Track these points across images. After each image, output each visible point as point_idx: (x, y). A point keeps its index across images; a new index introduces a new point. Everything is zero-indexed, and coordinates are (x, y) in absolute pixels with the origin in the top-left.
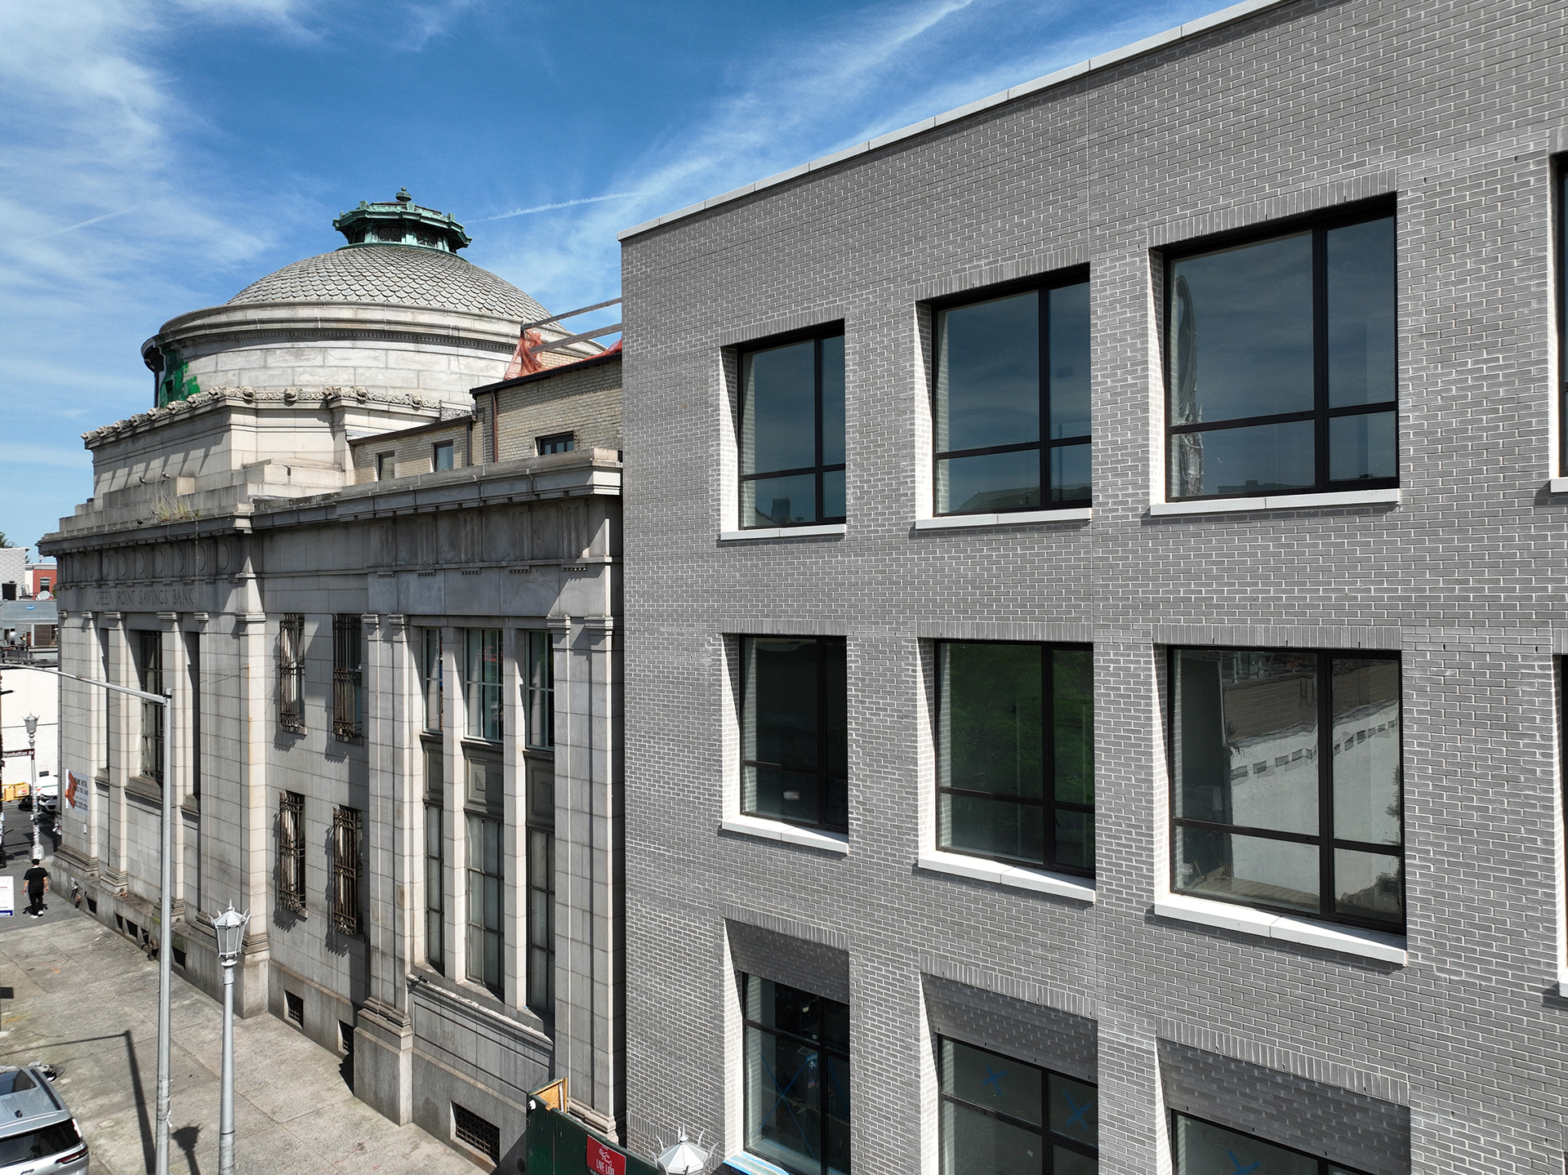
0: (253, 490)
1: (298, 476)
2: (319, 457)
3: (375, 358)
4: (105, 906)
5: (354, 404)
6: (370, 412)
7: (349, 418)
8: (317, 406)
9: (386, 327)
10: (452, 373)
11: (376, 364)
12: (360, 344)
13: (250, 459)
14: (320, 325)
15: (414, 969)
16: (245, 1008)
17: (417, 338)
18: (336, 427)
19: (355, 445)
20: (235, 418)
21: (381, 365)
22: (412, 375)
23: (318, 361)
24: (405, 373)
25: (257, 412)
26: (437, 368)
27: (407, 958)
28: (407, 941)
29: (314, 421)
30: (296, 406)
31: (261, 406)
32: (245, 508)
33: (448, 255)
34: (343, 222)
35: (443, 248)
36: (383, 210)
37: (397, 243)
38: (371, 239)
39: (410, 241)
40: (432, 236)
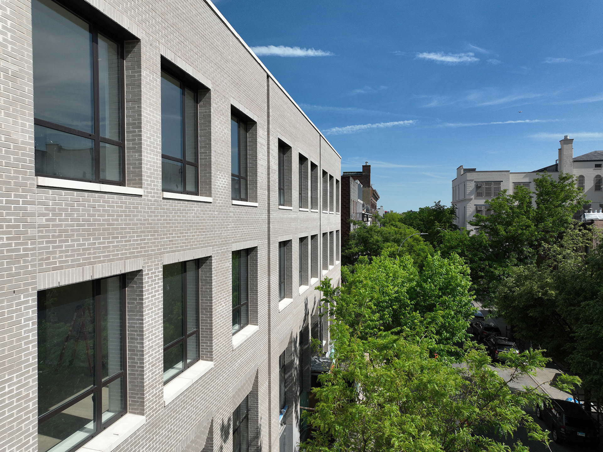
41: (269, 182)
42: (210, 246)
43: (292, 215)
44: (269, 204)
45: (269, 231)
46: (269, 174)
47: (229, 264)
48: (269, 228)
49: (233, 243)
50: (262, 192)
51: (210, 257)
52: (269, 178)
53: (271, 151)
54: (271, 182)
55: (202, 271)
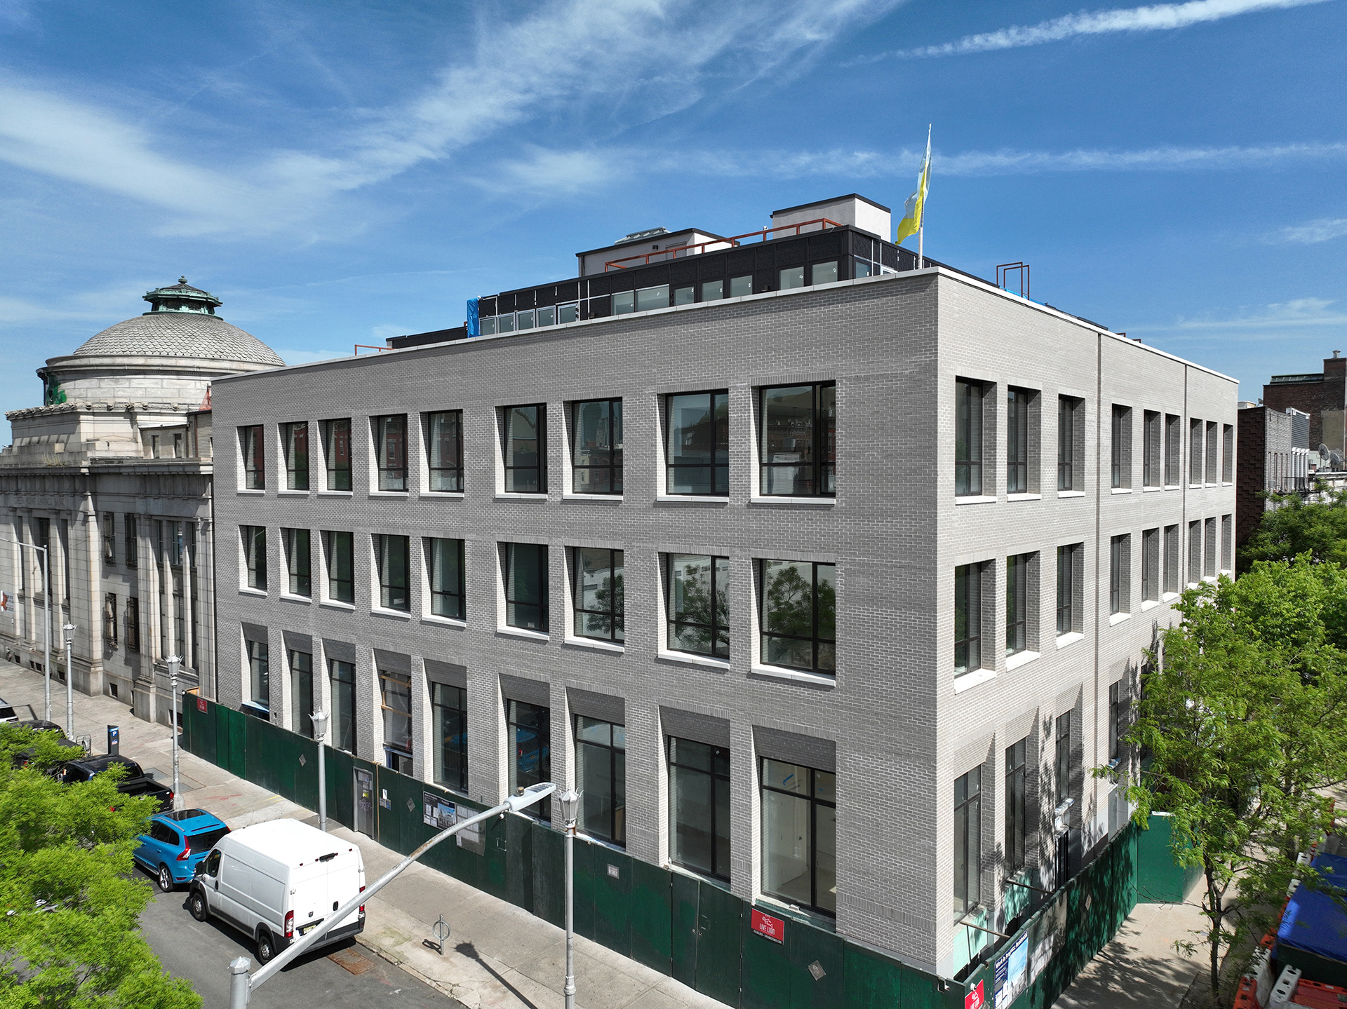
0: (90, 454)
1: (113, 446)
2: (125, 435)
3: (156, 383)
4: (24, 658)
5: (142, 410)
6: (150, 414)
7: (139, 417)
8: (124, 411)
9: (161, 368)
10: (197, 389)
11: (157, 386)
12: (147, 376)
13: (90, 437)
14: (127, 368)
15: (156, 660)
16: (92, 692)
17: (178, 373)
18: (133, 422)
19: (142, 430)
20: (82, 417)
21: (160, 387)
22: (176, 391)
23: (127, 385)
24: (172, 390)
25: (94, 414)
26: (189, 387)
27: (154, 656)
28: (153, 649)
29: (122, 418)
30: (113, 411)
31: (95, 411)
32: (86, 463)
33: (207, 315)
34: (148, 298)
35: (204, 311)
36: (169, 293)
37: (176, 311)
38: (162, 309)
39: (184, 309)
40: (198, 306)
41: (1098, 463)
42: (1039, 541)
43: (1132, 500)
44: (1098, 490)
45: (1098, 523)
46: (1099, 454)
47: (1054, 559)
48: (1098, 519)
49: (1059, 538)
50: (1090, 477)
51: (1039, 551)
52: (1098, 459)
53: (1102, 425)
54: (1102, 463)
55: (1029, 565)
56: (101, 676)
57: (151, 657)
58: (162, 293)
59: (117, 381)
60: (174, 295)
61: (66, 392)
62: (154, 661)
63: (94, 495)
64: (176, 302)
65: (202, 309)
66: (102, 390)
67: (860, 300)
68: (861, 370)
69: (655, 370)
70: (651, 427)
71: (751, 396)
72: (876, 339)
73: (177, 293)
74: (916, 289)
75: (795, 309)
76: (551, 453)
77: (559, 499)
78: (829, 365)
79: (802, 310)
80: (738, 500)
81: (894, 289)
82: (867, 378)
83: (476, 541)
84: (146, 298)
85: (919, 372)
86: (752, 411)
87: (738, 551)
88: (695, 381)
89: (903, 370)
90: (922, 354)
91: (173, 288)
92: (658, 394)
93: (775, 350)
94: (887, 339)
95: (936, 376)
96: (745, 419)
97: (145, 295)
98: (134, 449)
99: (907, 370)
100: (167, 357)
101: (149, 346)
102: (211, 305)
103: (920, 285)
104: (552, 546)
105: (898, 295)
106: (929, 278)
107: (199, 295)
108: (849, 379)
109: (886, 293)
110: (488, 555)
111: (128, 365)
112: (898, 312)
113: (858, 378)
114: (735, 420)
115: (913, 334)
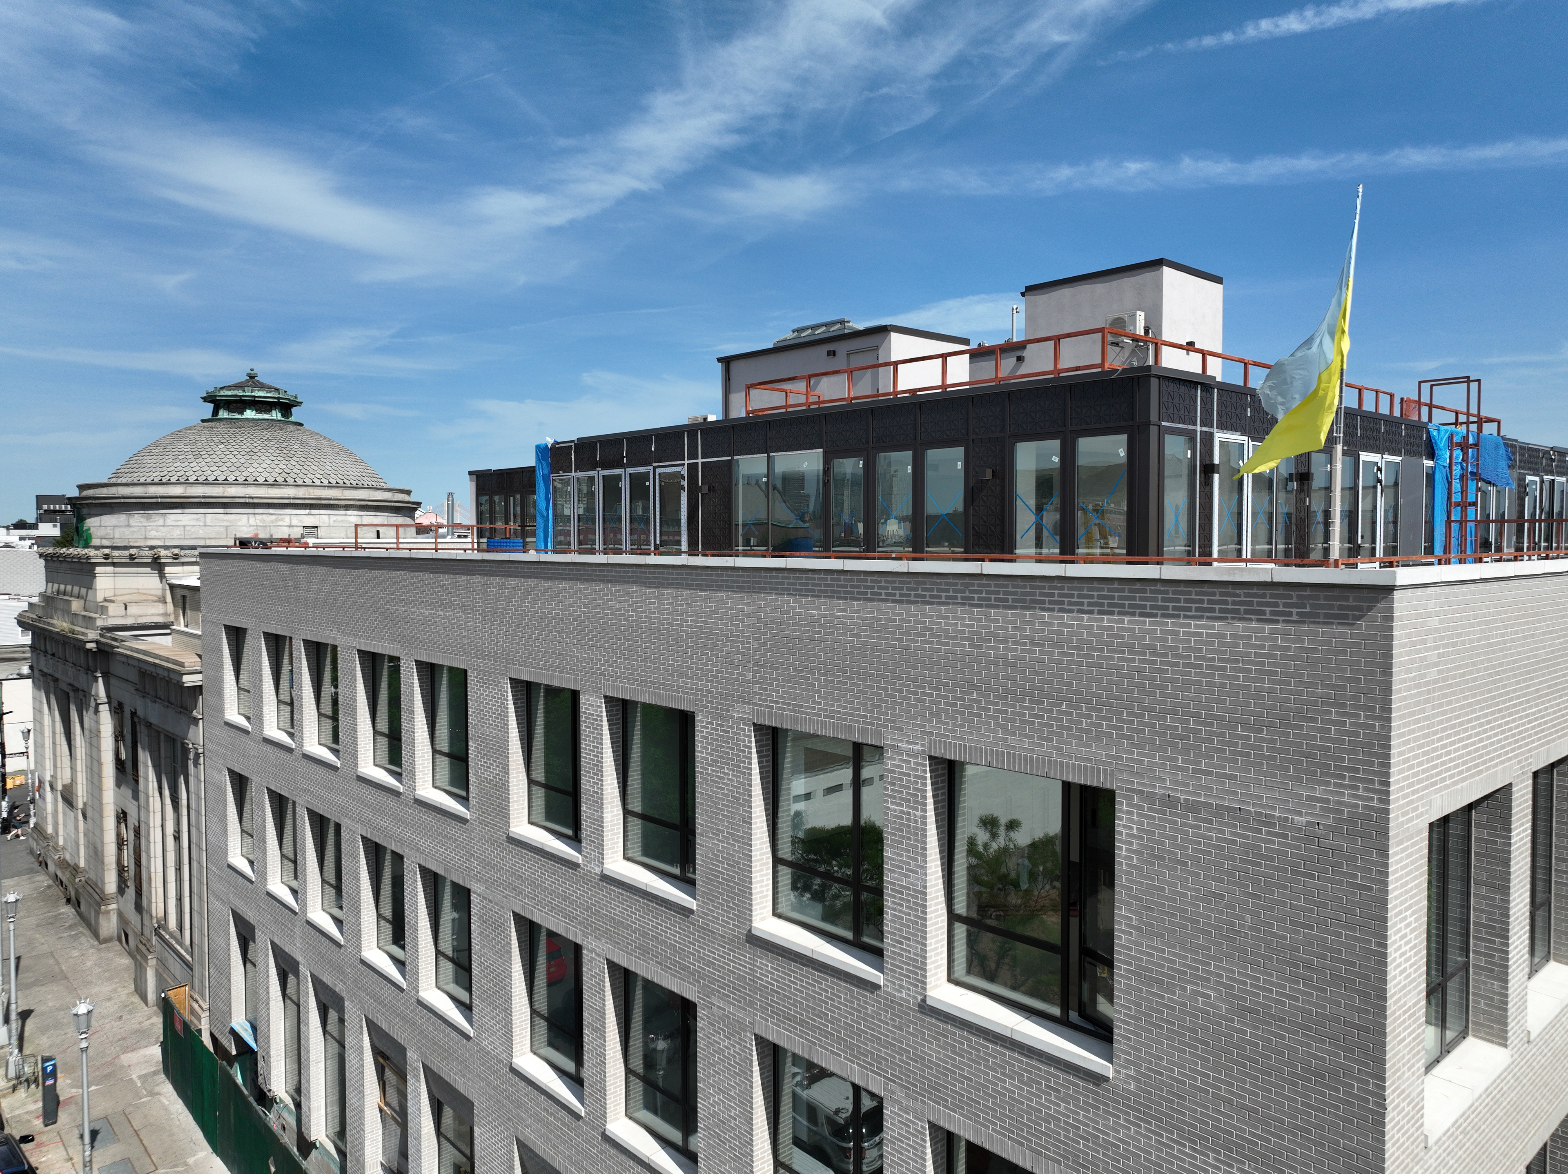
0: (99, 623)
1: (132, 610)
2: (153, 592)
3: (197, 520)
4: (52, 867)
5: (171, 560)
6: (183, 564)
7: (168, 569)
8: (150, 560)
9: (202, 500)
10: (251, 526)
11: (198, 523)
12: (187, 511)
13: (109, 594)
14: (159, 500)
15: (158, 922)
16: (101, 938)
17: (225, 506)
18: (162, 576)
19: (172, 587)
20: (98, 569)
21: (202, 524)
22: (223, 529)
23: (161, 522)
24: (217, 529)
25: (114, 565)
26: (240, 523)
27: (154, 914)
28: (154, 905)
29: (148, 570)
30: (136, 560)
31: (115, 560)
32: (92, 635)
33: (280, 421)
34: (210, 398)
35: (276, 415)
36: (230, 393)
37: (240, 417)
38: (223, 414)
39: (249, 414)
40: (268, 408)
56: (114, 918)
57: (151, 916)
58: (222, 393)
59: (149, 518)
60: (236, 396)
61: (92, 530)
62: (155, 921)
63: (106, 676)
64: (239, 405)
65: (274, 412)
66: (132, 529)
67: (1178, 616)
68: (1176, 783)
69: (749, 676)
70: (743, 784)
71: (928, 775)
72: (1217, 718)
73: (240, 393)
74: (1327, 616)
75: (1023, 608)
76: (586, 784)
77: (598, 870)
78: (1099, 752)
79: (1038, 612)
80: (901, 986)
81: (1267, 604)
82: (1193, 808)
83: (485, 898)
84: (205, 399)
85: (1335, 830)
86: (930, 807)
87: (900, 1094)
88: (820, 715)
89: (1289, 811)
90: (1341, 786)
91: (238, 386)
92: (755, 725)
93: (978, 689)
94: (1245, 725)
95: (1384, 852)
96: (916, 822)
97: (205, 395)
98: (162, 611)
99: (1300, 814)
100: (216, 483)
101: (193, 469)
102: (286, 407)
103: (1341, 608)
104: (588, 950)
105: (1276, 622)
106: (1365, 594)
107: (268, 395)
108: (1150, 798)
109: (1247, 612)
110: (501, 928)
111: (161, 497)
112: (1275, 665)
113: (1169, 802)
114: (896, 816)
115: (1321, 730)
